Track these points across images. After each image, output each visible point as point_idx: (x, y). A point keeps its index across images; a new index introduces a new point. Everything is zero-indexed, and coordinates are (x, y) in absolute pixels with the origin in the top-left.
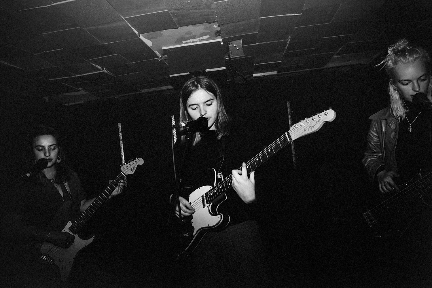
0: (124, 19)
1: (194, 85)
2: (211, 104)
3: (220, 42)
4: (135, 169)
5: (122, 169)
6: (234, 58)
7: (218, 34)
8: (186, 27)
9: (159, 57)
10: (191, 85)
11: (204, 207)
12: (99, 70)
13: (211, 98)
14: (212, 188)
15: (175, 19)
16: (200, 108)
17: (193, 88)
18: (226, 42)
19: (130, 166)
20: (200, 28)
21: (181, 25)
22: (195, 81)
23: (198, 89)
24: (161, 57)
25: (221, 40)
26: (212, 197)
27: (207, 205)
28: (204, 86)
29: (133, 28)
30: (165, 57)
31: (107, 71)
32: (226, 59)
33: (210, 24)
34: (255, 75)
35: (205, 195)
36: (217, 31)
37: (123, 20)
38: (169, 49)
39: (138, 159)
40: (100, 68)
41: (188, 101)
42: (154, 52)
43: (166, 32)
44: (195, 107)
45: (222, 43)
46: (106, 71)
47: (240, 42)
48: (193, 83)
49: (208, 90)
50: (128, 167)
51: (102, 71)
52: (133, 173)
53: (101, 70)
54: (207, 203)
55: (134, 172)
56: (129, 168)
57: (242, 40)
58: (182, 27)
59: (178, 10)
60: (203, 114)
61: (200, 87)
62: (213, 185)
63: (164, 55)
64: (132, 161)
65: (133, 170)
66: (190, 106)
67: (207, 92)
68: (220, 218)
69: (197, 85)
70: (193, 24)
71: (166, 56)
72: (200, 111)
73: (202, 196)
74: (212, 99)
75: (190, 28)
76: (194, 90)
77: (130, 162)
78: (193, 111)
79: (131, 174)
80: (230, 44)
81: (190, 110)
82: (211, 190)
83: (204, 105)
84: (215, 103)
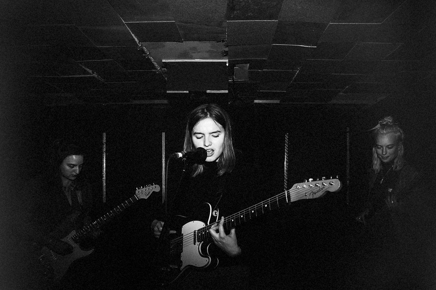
0: (126, 23)
1: (203, 112)
2: (218, 136)
3: (226, 63)
4: (150, 195)
5: (137, 192)
6: (238, 81)
7: (225, 54)
8: (192, 42)
9: (157, 69)
10: (200, 111)
11: (195, 244)
12: (88, 73)
13: (219, 130)
14: (205, 226)
15: (181, 32)
16: (205, 138)
17: (201, 115)
18: (232, 64)
19: (145, 190)
20: (207, 45)
21: (187, 40)
22: (205, 108)
23: (207, 118)
24: (159, 70)
25: (227, 61)
26: (203, 236)
27: (197, 243)
28: (214, 116)
29: (133, 35)
30: (164, 70)
31: (98, 76)
32: (229, 81)
33: (218, 42)
34: (256, 101)
35: (197, 231)
36: (225, 51)
37: (124, 25)
38: (170, 62)
39: (155, 186)
40: (90, 71)
41: (194, 128)
42: (153, 63)
43: (169, 44)
44: (200, 136)
45: (227, 65)
46: (96, 75)
47: (247, 66)
48: (203, 110)
49: (216, 121)
50: (143, 191)
51: (92, 76)
52: (146, 197)
53: (91, 74)
54: (198, 242)
55: (148, 197)
56: (144, 193)
57: (249, 64)
58: (187, 42)
59: (186, 23)
60: (207, 145)
61: (209, 116)
62: (206, 223)
63: (163, 67)
64: (149, 186)
65: (147, 195)
66: (196, 133)
67: (215, 122)
68: (208, 261)
69: (206, 113)
70: (200, 40)
71: (166, 69)
72: (204, 142)
73: (194, 232)
74: (219, 132)
75: (195, 44)
76: (202, 117)
77: (146, 187)
78: (198, 139)
79: (144, 199)
80: (235, 67)
81: (194, 138)
82: (204, 228)
83: (210, 136)
84: (222, 136)
